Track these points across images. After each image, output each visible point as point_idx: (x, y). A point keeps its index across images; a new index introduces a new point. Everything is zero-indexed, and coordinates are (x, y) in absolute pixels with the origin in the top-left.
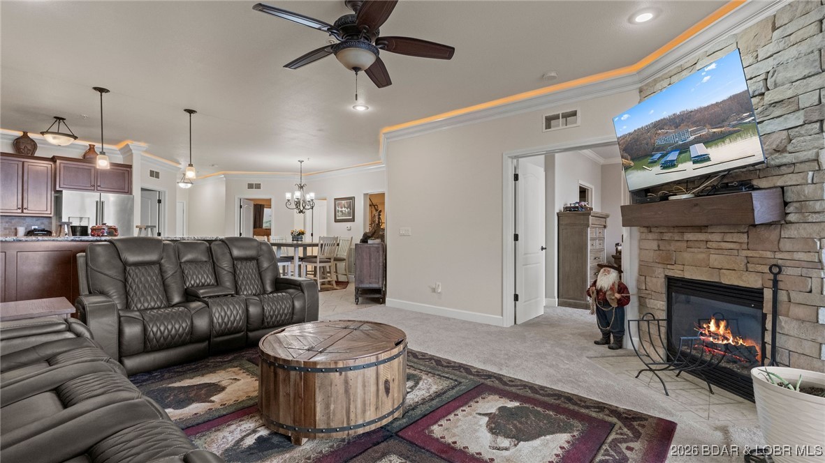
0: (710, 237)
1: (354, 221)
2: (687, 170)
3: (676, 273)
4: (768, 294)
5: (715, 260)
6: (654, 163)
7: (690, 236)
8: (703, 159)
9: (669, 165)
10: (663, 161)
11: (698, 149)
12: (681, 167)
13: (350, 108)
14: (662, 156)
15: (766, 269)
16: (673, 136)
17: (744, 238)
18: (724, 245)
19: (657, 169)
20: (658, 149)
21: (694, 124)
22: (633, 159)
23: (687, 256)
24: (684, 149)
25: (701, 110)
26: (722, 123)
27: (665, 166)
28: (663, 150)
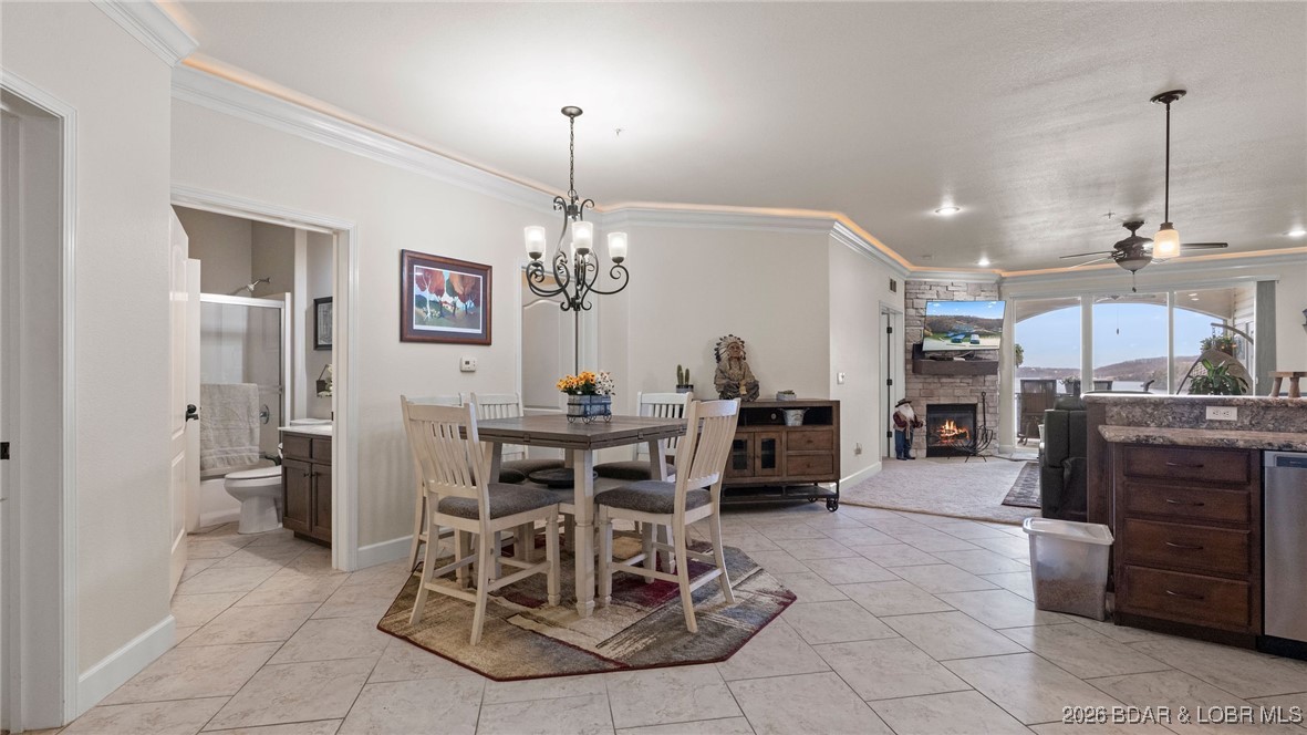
1: (488, 343)
2: (966, 346)
3: (934, 401)
4: (980, 406)
5: (958, 392)
6: (947, 338)
7: (944, 380)
8: (977, 342)
9: (959, 341)
10: (954, 338)
11: (976, 337)
12: (963, 343)
14: (954, 336)
15: (979, 394)
16: (964, 327)
17: (970, 381)
19: (949, 341)
20: (953, 331)
21: (977, 324)
22: (932, 332)
23: (941, 391)
24: (968, 335)
25: (983, 319)
26: (992, 328)
27: (954, 341)
28: (957, 332)
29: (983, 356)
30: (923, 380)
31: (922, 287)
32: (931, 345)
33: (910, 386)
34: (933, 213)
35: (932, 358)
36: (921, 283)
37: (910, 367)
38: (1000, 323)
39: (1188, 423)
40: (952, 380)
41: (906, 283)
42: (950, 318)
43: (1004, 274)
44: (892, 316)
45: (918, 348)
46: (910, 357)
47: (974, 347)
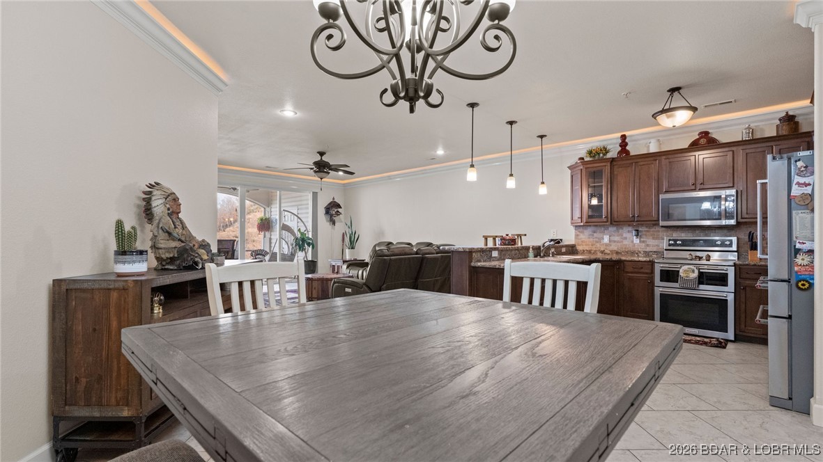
34: (278, 112)
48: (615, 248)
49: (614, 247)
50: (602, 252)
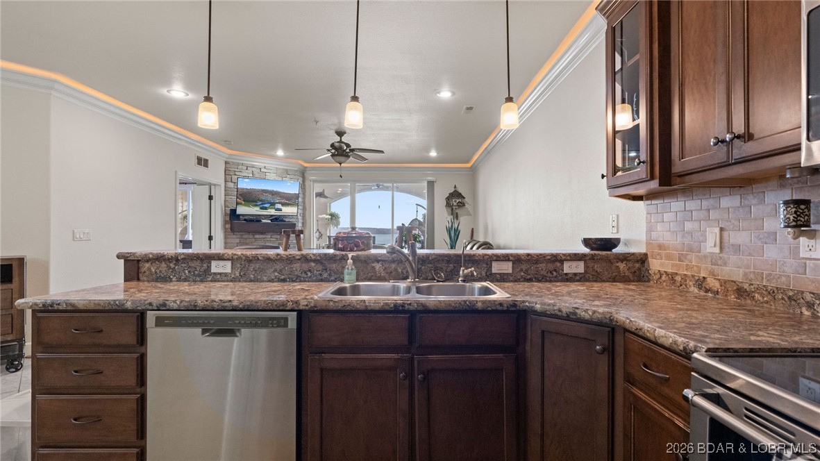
0: (267, 236)
2: (272, 212)
6: (257, 205)
7: (257, 236)
8: (280, 210)
9: (266, 208)
10: (262, 206)
11: (279, 206)
12: (269, 210)
13: (164, 91)
14: (262, 204)
16: (269, 198)
18: (272, 239)
19: (258, 208)
20: (261, 201)
21: (280, 197)
22: (244, 201)
24: (273, 204)
25: (284, 193)
26: (289, 200)
27: (261, 208)
28: (264, 202)
29: (287, 220)
30: (239, 236)
31: (240, 167)
32: (242, 210)
33: (229, 241)
35: (245, 220)
36: (238, 164)
37: (228, 226)
38: (297, 196)
39: (199, 275)
40: (264, 236)
41: (226, 163)
42: (259, 191)
43: (306, 165)
44: (213, 187)
45: (233, 212)
46: (228, 218)
47: (278, 213)
48: (738, 276)
49: (735, 270)
50: (701, 283)
